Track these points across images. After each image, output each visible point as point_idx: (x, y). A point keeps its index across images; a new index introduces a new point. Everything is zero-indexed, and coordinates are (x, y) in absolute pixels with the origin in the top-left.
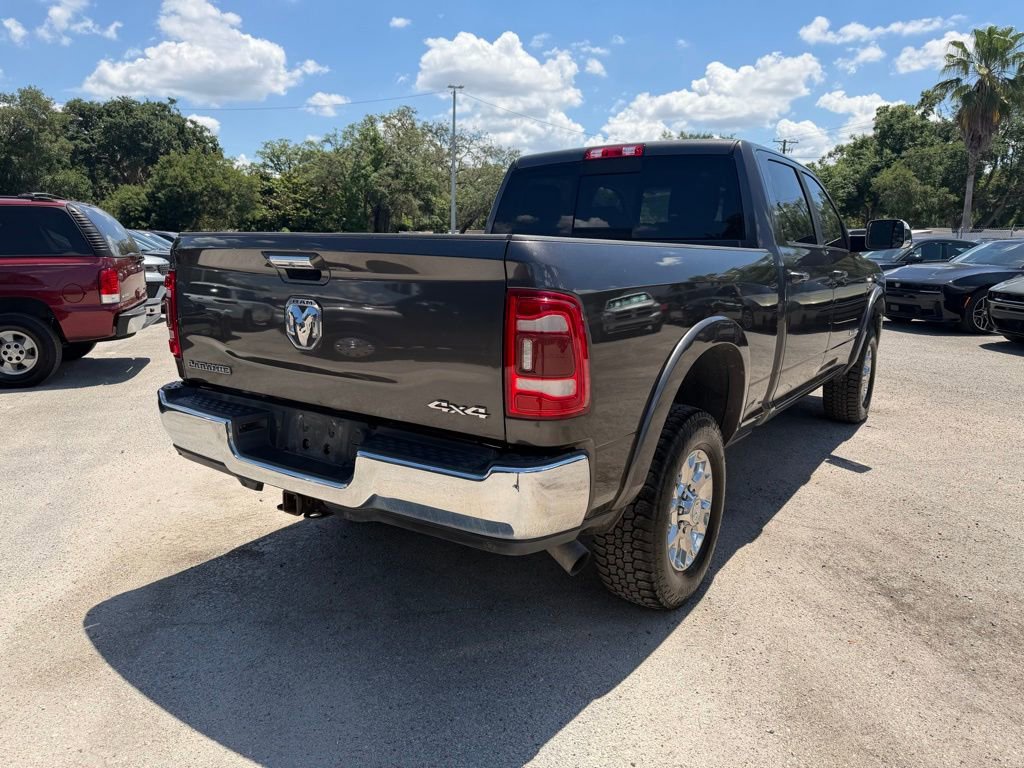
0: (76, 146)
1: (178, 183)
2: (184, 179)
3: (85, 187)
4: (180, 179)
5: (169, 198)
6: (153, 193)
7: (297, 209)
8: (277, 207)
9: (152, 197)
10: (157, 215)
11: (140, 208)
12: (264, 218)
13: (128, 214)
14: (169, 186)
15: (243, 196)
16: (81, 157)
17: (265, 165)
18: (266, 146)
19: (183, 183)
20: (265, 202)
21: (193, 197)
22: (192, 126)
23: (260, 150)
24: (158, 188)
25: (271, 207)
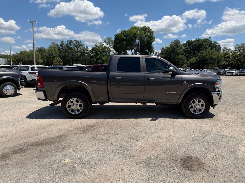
0: (186, 50)
1: (203, 57)
2: (204, 56)
3: (184, 59)
4: (203, 56)
5: (200, 60)
6: (197, 59)
7: (235, 62)
8: (229, 61)
9: (197, 60)
10: (197, 64)
11: (194, 63)
12: (224, 65)
13: (191, 64)
14: (201, 57)
15: (219, 59)
16: (187, 52)
17: (236, 50)
18: (237, 45)
19: (204, 57)
20: (226, 60)
21: (206, 60)
22: (214, 43)
23: (235, 47)
24: (198, 58)
25: (227, 62)
